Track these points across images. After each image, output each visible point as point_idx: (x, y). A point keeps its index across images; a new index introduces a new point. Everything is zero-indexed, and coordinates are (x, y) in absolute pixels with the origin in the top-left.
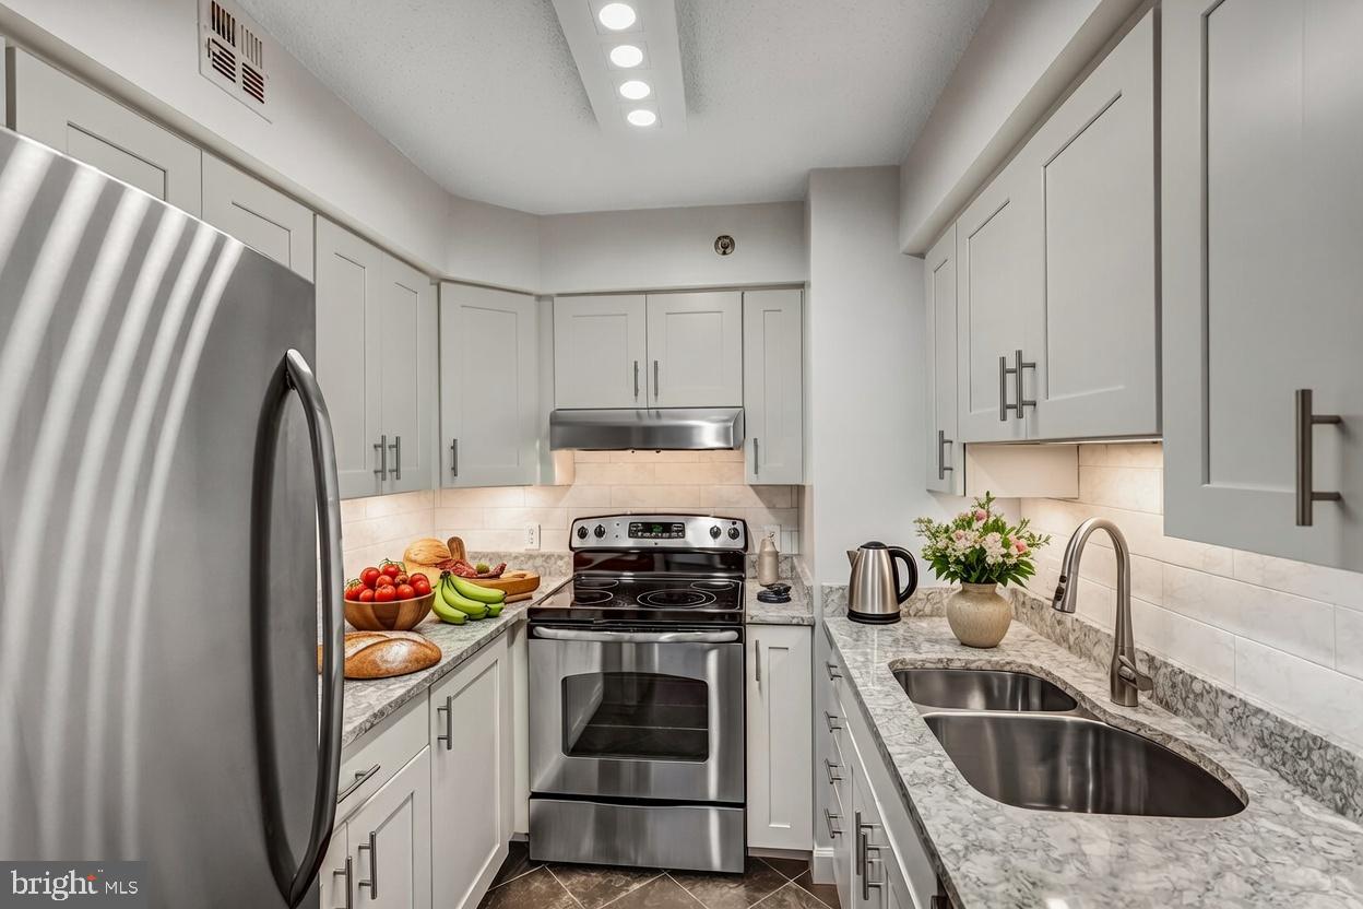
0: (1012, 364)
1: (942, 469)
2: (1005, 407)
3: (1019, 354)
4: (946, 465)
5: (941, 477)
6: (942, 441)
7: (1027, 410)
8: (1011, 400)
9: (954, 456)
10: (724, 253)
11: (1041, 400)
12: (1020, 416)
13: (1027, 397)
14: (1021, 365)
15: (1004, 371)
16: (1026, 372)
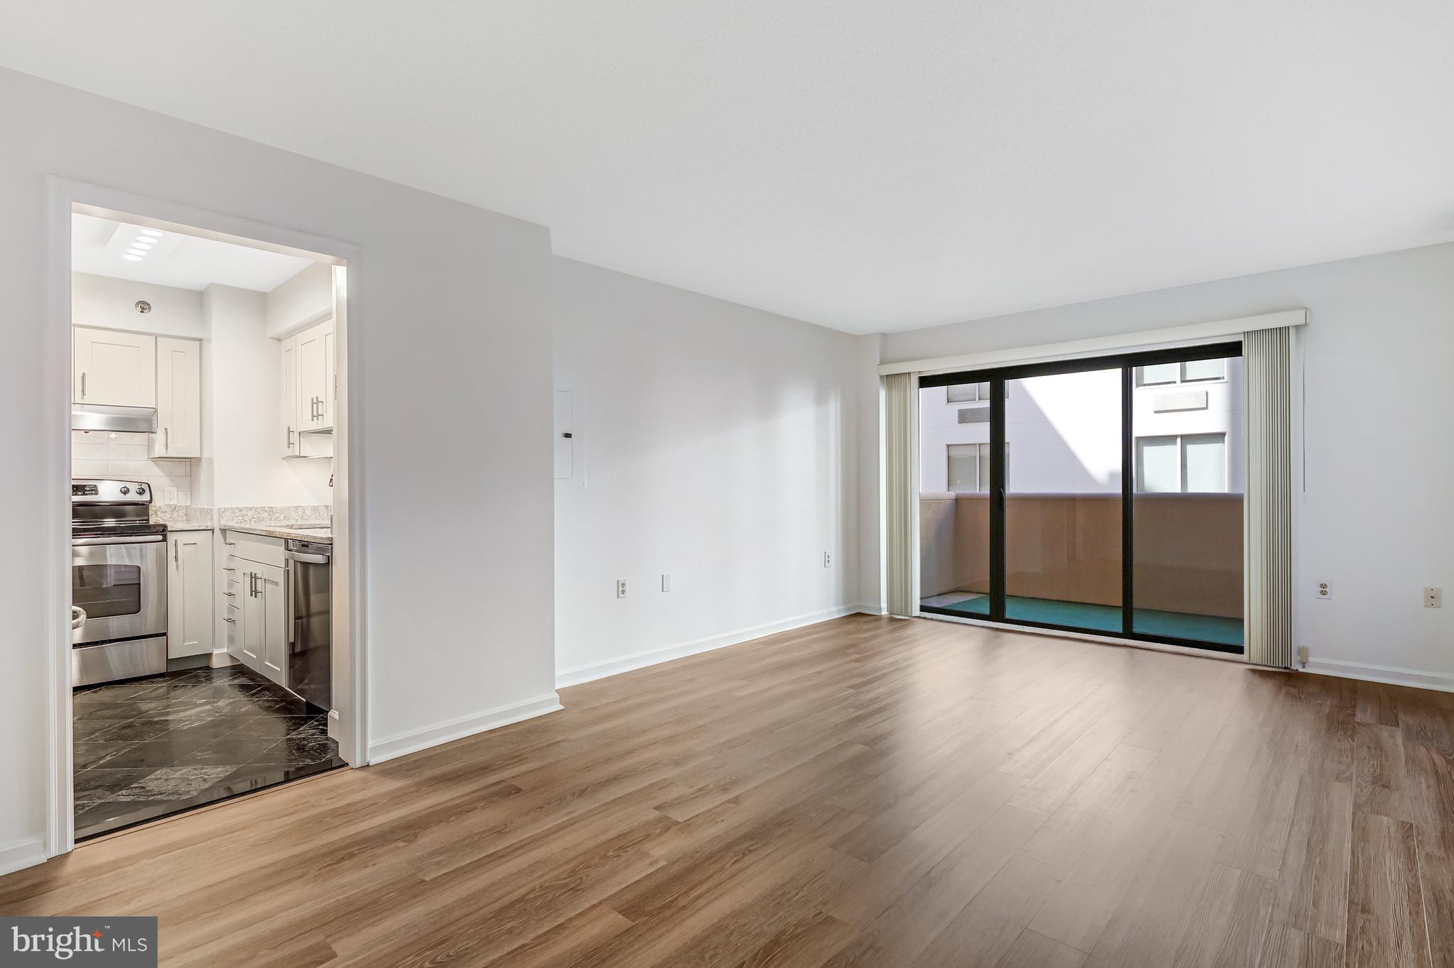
0: (315, 401)
1: (289, 444)
2: (313, 416)
3: (317, 397)
4: (291, 442)
5: (289, 447)
6: (289, 432)
7: (320, 417)
8: (315, 414)
9: (294, 438)
10: (142, 312)
11: (325, 414)
12: (318, 419)
13: (320, 413)
14: (318, 402)
15: (313, 403)
16: (320, 404)
